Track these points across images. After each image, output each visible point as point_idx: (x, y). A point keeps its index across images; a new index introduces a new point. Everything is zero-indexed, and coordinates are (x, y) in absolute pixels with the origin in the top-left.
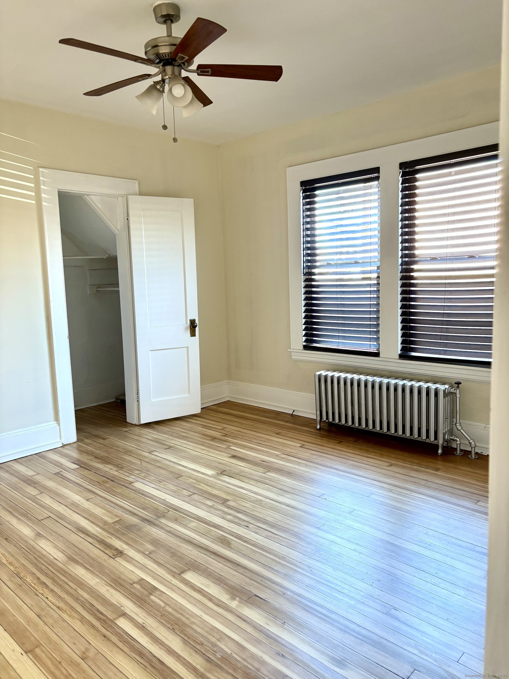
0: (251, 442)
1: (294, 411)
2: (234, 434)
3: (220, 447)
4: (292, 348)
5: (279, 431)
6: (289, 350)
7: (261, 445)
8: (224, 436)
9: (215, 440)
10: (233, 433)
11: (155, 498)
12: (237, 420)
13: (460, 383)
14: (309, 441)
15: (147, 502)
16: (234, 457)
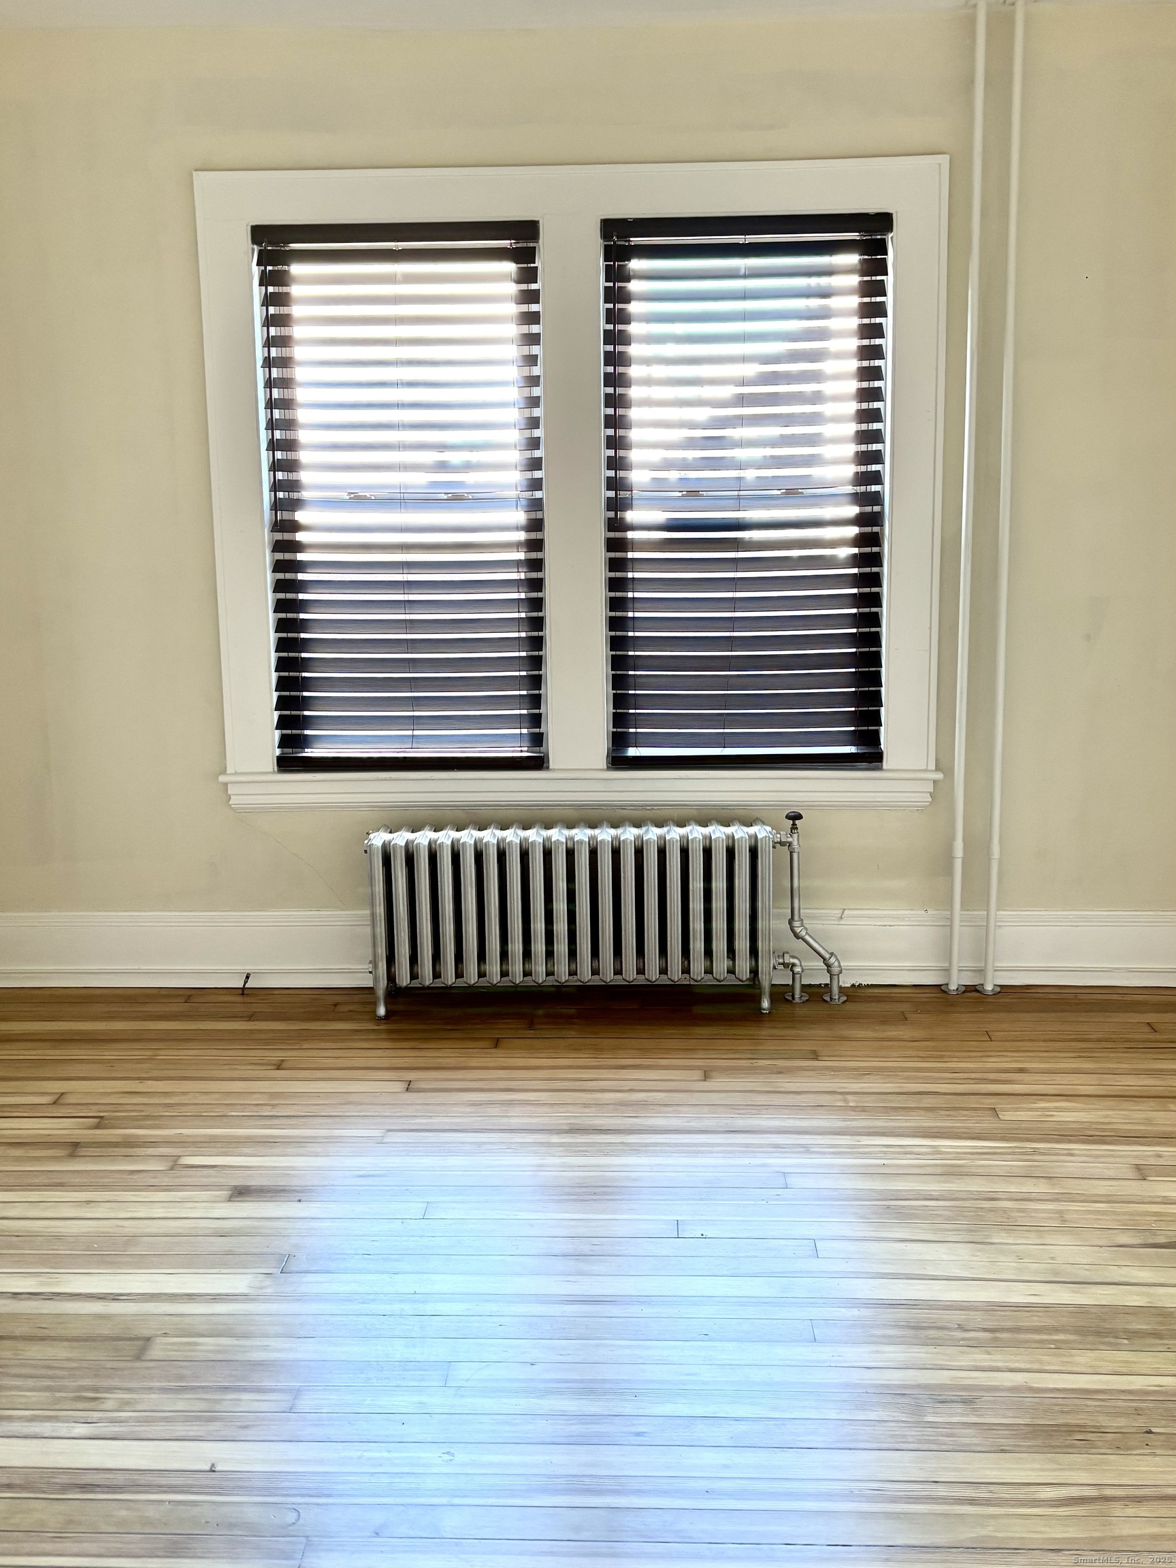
0: (225, 1120)
1: (247, 977)
2: (129, 1107)
3: (145, 1174)
4: (233, 772)
5: (276, 1055)
6: (222, 779)
7: (275, 1122)
8: (97, 1127)
9: (82, 1151)
10: (120, 1108)
11: (163, 1481)
12: (64, 1052)
13: (799, 817)
14: (406, 1065)
15: (151, 1512)
16: (241, 1193)
